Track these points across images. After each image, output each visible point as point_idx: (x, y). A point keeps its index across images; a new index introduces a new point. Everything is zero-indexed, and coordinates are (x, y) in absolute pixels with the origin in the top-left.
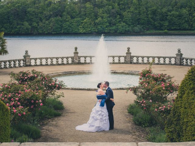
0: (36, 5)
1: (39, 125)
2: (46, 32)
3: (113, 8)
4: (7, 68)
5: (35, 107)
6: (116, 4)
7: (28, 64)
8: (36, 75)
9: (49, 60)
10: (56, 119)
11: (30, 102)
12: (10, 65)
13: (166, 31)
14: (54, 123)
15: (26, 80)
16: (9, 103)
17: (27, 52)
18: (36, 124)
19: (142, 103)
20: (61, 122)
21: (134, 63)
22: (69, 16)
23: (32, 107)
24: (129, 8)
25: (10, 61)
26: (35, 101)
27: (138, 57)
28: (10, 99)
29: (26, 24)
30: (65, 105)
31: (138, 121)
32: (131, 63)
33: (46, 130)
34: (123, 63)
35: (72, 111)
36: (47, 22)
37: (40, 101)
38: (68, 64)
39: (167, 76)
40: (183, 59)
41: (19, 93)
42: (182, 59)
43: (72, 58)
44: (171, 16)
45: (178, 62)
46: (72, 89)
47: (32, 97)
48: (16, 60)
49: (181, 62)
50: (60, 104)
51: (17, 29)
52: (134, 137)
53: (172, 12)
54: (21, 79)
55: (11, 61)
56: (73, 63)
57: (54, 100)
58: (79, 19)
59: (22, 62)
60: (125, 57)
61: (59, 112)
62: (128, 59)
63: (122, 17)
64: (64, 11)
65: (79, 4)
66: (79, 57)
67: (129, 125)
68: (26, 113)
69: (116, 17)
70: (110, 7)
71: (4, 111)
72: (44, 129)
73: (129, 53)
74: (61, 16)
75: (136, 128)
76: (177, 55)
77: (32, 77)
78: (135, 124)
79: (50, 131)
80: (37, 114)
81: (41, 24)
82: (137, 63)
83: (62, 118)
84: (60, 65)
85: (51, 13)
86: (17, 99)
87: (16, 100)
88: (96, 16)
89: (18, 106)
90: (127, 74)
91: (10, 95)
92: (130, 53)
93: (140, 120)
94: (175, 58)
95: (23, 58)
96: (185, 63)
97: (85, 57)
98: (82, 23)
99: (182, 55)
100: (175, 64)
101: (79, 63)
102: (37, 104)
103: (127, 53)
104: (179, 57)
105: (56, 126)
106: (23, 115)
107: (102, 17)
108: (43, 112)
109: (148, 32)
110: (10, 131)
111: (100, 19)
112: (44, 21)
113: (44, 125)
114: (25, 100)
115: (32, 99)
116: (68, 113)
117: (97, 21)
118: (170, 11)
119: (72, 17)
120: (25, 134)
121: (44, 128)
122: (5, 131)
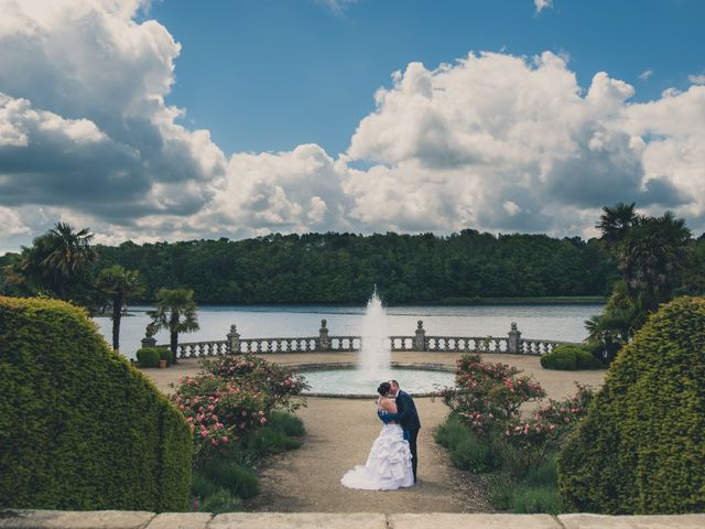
0: (252, 252)
1: (255, 468)
2: (268, 300)
3: (385, 258)
4: (195, 357)
5: (248, 426)
6: (390, 252)
7: (235, 350)
8: (252, 364)
9: (274, 344)
10: (290, 454)
11: (238, 416)
12: (201, 352)
13: (478, 297)
14: (286, 463)
15: (232, 374)
16: (194, 417)
17: (233, 327)
18: (249, 466)
19: (473, 420)
20: (302, 460)
21: (431, 350)
22: (308, 272)
23: (242, 426)
24: (412, 258)
25: (201, 345)
26: (249, 412)
27: (437, 339)
28: (196, 407)
29: (234, 284)
30: (307, 426)
31: (461, 459)
32: (425, 350)
33: (270, 477)
34: (409, 350)
35: (321, 439)
36: (270, 282)
37: (261, 413)
38: (308, 351)
39: (510, 368)
40: (522, 342)
41: (215, 397)
42: (519, 342)
43: (317, 340)
44: (485, 271)
45: (514, 348)
46: (319, 396)
47: (244, 403)
48: (214, 343)
49: (518, 348)
50: (298, 423)
51: (217, 294)
52: (459, 495)
53: (489, 265)
54: (222, 371)
55: (204, 343)
56: (319, 350)
57: (286, 416)
58: (326, 276)
59: (224, 346)
60: (414, 339)
61: (296, 440)
62: (420, 343)
63: (400, 273)
64: (299, 263)
65: (326, 251)
66: (330, 339)
67: (443, 467)
68: (230, 437)
69: (390, 272)
70: (380, 256)
71: (179, 429)
72: (265, 476)
73: (420, 331)
74: (295, 272)
75: (459, 476)
76: (510, 334)
77: (244, 367)
78: (455, 466)
79: (279, 481)
80: (250, 444)
81: (259, 285)
82: (437, 350)
83: (301, 453)
84: (294, 352)
85: (278, 266)
86: (212, 407)
87: (209, 411)
88: (356, 272)
89: (214, 422)
90: (421, 369)
91: (196, 400)
92: (423, 332)
93: (466, 458)
94: (507, 340)
95: (226, 339)
96: (525, 349)
97: (341, 339)
98: (330, 284)
99: (519, 334)
100: (508, 352)
101: (330, 350)
102: (254, 418)
103: (417, 332)
104: (514, 339)
105: (291, 469)
106: (221, 442)
107: (366, 274)
108: (263, 439)
109: (447, 300)
110: (190, 478)
111: (361, 277)
112: (264, 280)
113: (264, 467)
114: (228, 410)
115: (244, 409)
116: (312, 442)
117: (356, 280)
118: (484, 263)
119: (315, 274)
120: (225, 487)
121: (265, 473)
122: (179, 478)
